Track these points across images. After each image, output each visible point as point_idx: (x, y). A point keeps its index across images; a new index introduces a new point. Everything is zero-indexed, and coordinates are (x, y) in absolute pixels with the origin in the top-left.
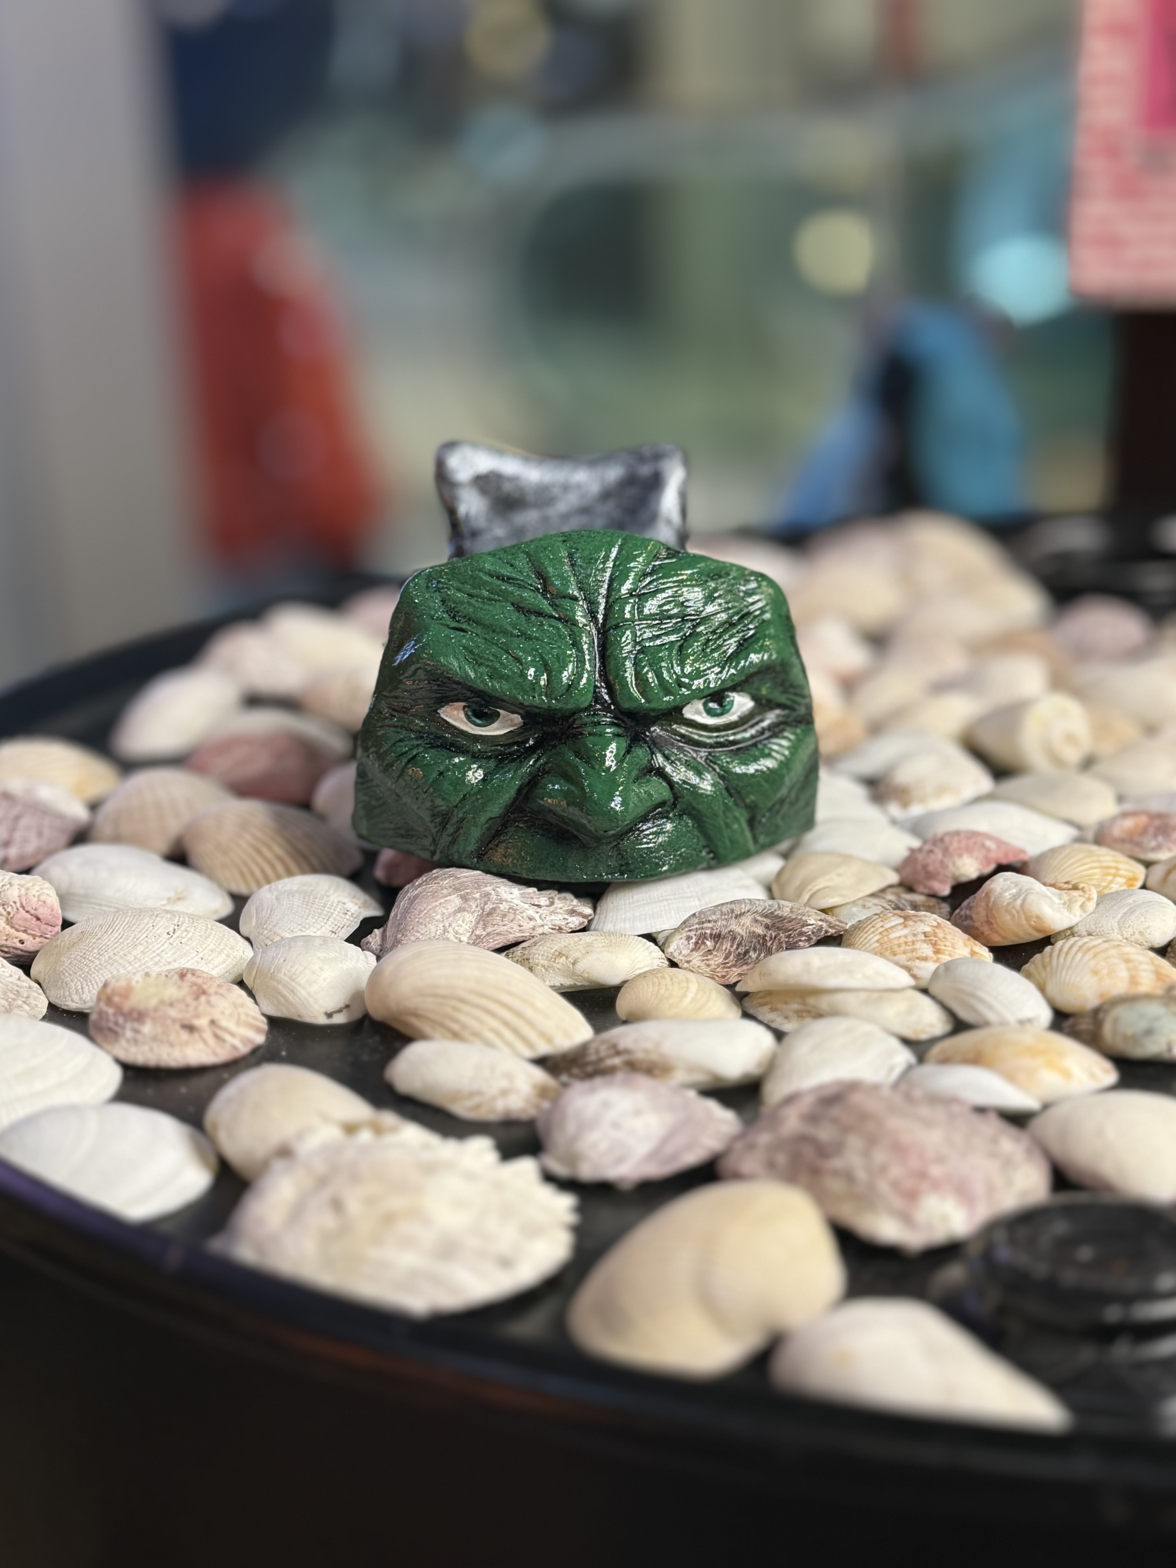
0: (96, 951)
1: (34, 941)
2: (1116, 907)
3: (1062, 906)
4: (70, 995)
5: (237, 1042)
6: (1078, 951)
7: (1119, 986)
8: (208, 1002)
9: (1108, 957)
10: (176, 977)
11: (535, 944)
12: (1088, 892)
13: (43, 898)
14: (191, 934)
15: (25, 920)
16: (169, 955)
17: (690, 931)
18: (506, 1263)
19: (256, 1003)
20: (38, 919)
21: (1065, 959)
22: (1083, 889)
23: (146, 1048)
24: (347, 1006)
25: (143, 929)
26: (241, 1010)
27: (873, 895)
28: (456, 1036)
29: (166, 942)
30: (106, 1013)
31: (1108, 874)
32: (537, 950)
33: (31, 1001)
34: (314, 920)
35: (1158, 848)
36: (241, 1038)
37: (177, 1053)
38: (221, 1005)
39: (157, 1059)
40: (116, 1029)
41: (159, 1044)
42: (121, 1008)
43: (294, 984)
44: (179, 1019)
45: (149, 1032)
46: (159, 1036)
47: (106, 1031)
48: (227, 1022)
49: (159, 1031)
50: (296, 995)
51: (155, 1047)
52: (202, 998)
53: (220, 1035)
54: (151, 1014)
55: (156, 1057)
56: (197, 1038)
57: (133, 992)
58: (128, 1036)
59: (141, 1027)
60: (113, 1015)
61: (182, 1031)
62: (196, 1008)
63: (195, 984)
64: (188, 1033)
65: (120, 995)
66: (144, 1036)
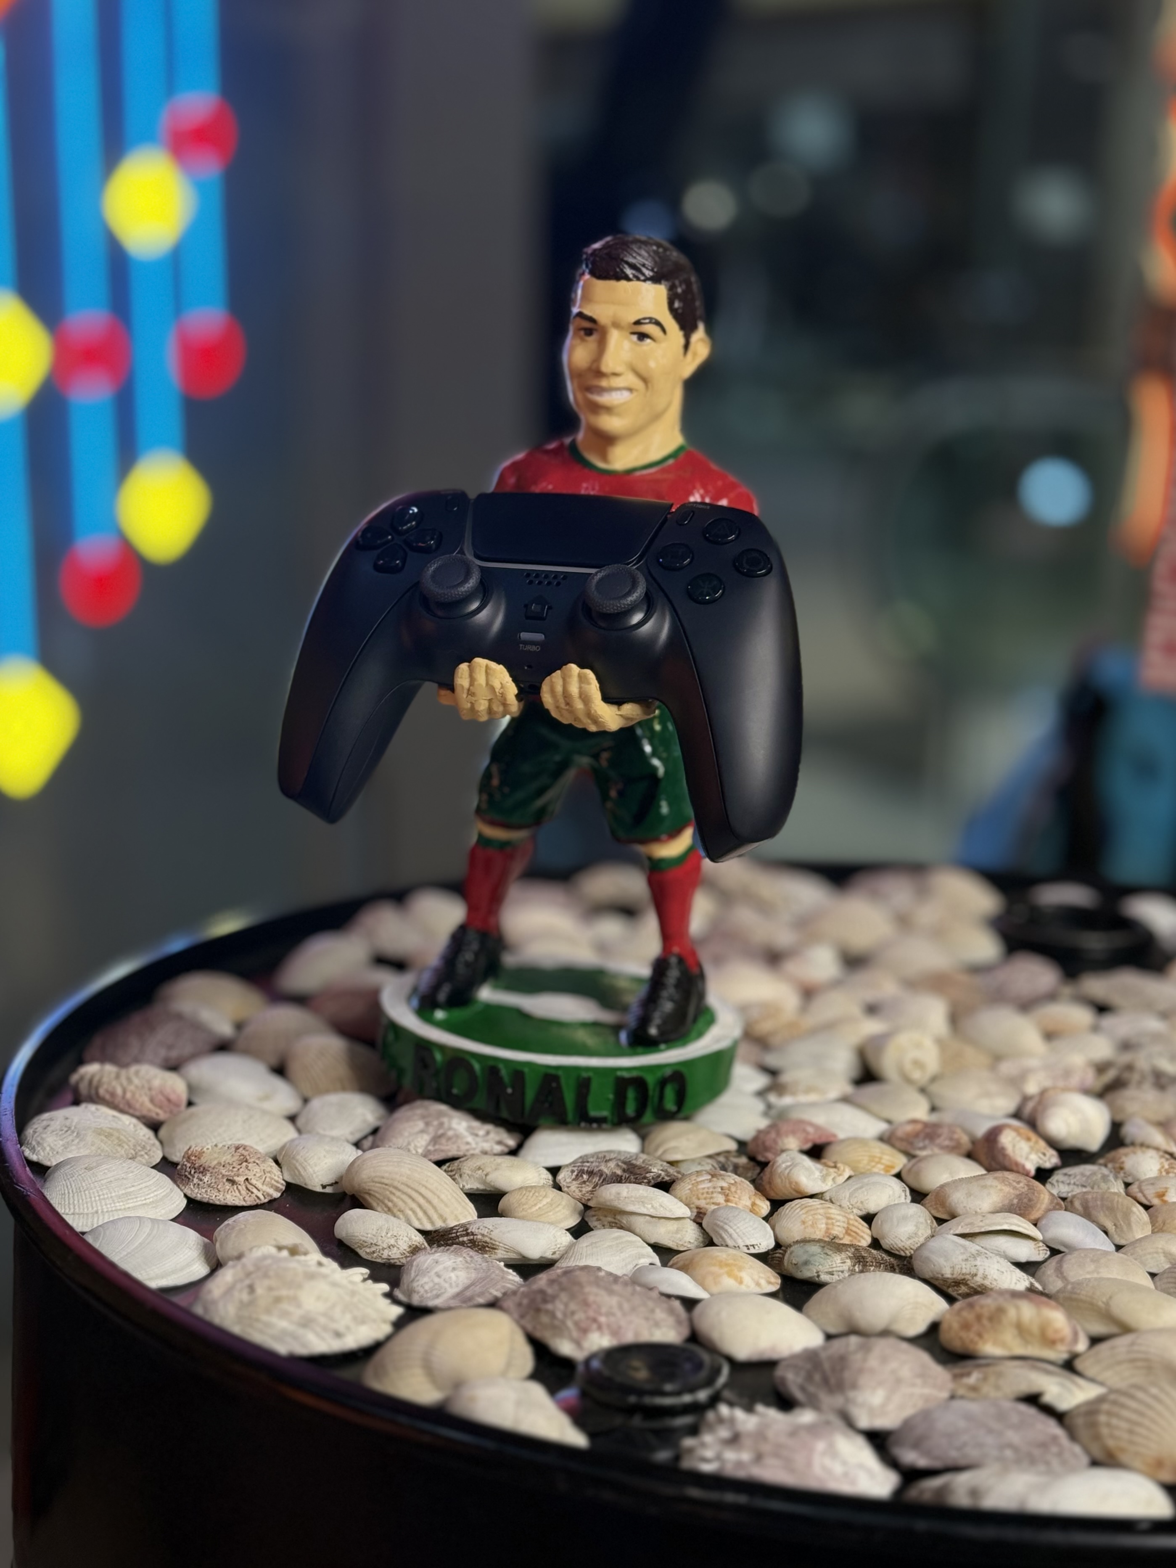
0: (198, 1125)
1: (165, 1114)
2: (858, 1184)
3: (821, 1178)
4: (175, 1153)
5: (260, 1195)
7: (816, 1234)
8: (247, 1167)
9: (816, 1214)
10: (234, 1149)
11: (467, 1161)
12: (843, 1171)
13: (175, 1089)
14: (257, 1124)
15: (162, 1100)
17: (575, 1167)
18: (338, 1335)
19: (282, 1172)
20: (169, 1100)
23: (204, 1191)
24: (336, 1183)
25: (230, 1115)
26: (268, 1175)
27: (710, 1157)
28: (389, 1210)
29: (239, 1126)
30: (186, 1165)
31: (873, 1161)
32: (467, 1165)
33: (151, 1153)
34: (341, 1126)
35: (924, 1148)
36: (264, 1192)
37: (221, 1196)
38: (255, 1170)
39: (209, 1198)
40: (189, 1176)
41: (212, 1189)
42: (195, 1164)
43: (306, 1163)
44: (227, 1176)
45: (208, 1181)
46: (213, 1184)
47: (183, 1177)
48: (257, 1180)
49: (213, 1181)
50: (305, 1170)
51: (209, 1190)
52: (245, 1164)
53: (250, 1189)
54: (211, 1171)
55: (208, 1196)
56: (235, 1188)
57: (204, 1155)
58: (195, 1182)
59: (204, 1178)
60: (190, 1167)
61: (227, 1183)
62: (239, 1169)
63: (243, 1155)
64: (230, 1185)
65: (196, 1156)
66: (204, 1183)
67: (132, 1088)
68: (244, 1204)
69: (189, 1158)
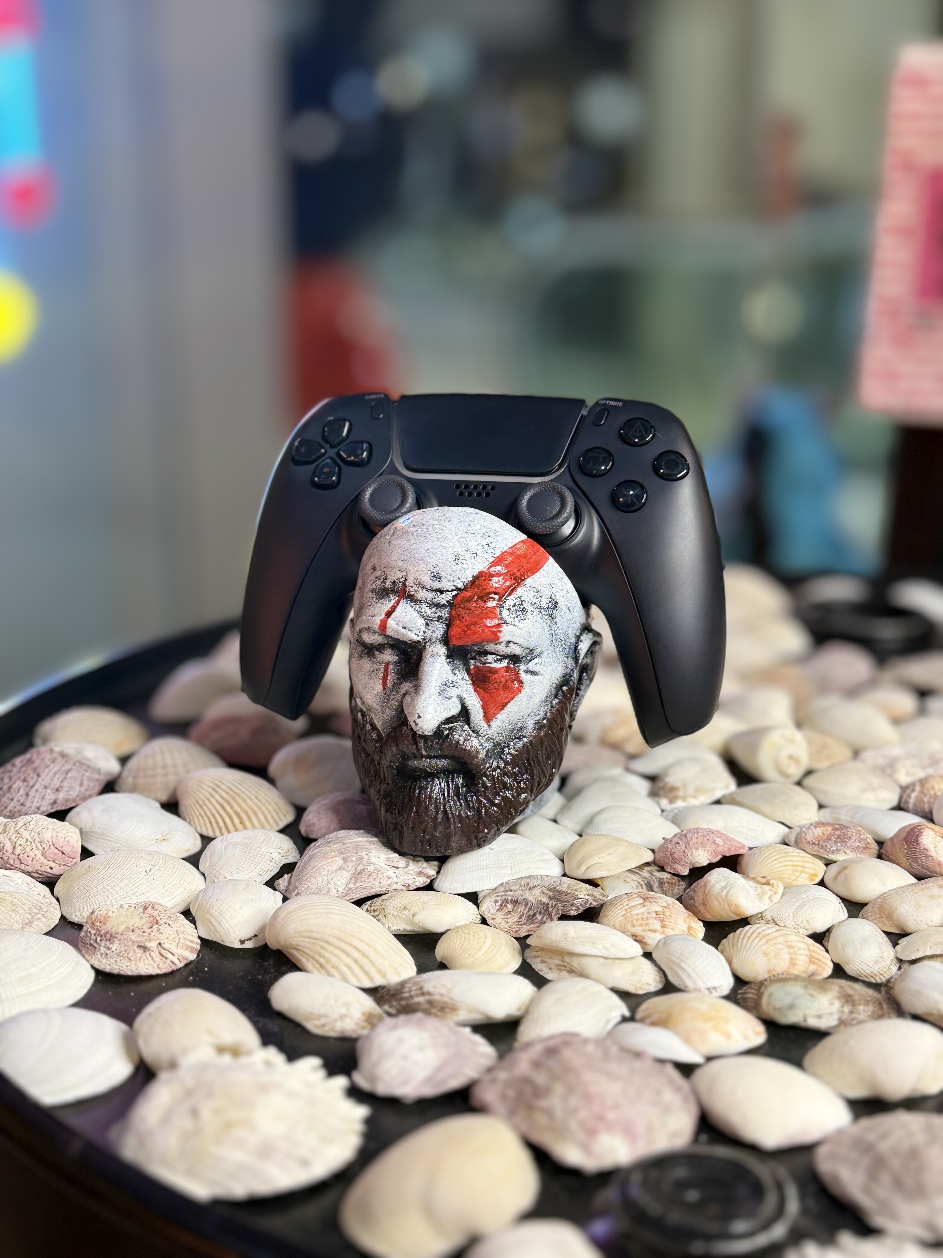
0: (96, 881)
1: (59, 868)
2: (793, 900)
3: (756, 896)
4: (75, 912)
5: (175, 959)
6: (757, 937)
7: (781, 965)
8: (158, 930)
9: (776, 944)
10: (141, 909)
11: (390, 898)
12: (776, 887)
13: (67, 839)
14: (160, 873)
15: (55, 854)
16: (144, 887)
17: (497, 896)
18: (304, 1162)
19: (196, 928)
20: (63, 853)
21: (747, 942)
22: (772, 886)
23: (112, 961)
24: (256, 936)
25: (129, 867)
26: (181, 936)
27: (632, 870)
29: (143, 878)
30: (90, 932)
31: (796, 871)
32: (391, 903)
33: (48, 914)
34: (248, 866)
35: (837, 851)
36: (179, 956)
37: (133, 966)
38: (167, 933)
39: (119, 969)
40: (95, 945)
41: (122, 958)
42: (100, 931)
43: (221, 918)
44: (137, 942)
45: (116, 950)
46: (122, 953)
47: (88, 946)
48: (171, 944)
49: (123, 949)
50: (222, 926)
51: (119, 960)
52: (155, 927)
53: (164, 955)
54: (119, 936)
55: (118, 967)
56: (148, 955)
57: (110, 919)
58: (102, 951)
59: (112, 946)
60: (95, 935)
61: (138, 950)
62: (150, 934)
63: (153, 916)
64: (142, 951)
65: (100, 922)
66: (113, 952)
67: (22, 842)
68: (160, 972)
69: (93, 923)
